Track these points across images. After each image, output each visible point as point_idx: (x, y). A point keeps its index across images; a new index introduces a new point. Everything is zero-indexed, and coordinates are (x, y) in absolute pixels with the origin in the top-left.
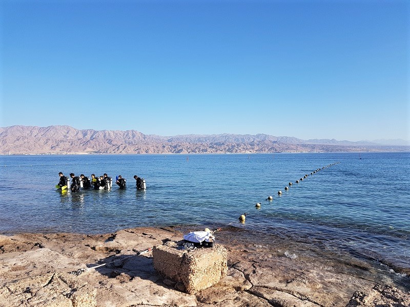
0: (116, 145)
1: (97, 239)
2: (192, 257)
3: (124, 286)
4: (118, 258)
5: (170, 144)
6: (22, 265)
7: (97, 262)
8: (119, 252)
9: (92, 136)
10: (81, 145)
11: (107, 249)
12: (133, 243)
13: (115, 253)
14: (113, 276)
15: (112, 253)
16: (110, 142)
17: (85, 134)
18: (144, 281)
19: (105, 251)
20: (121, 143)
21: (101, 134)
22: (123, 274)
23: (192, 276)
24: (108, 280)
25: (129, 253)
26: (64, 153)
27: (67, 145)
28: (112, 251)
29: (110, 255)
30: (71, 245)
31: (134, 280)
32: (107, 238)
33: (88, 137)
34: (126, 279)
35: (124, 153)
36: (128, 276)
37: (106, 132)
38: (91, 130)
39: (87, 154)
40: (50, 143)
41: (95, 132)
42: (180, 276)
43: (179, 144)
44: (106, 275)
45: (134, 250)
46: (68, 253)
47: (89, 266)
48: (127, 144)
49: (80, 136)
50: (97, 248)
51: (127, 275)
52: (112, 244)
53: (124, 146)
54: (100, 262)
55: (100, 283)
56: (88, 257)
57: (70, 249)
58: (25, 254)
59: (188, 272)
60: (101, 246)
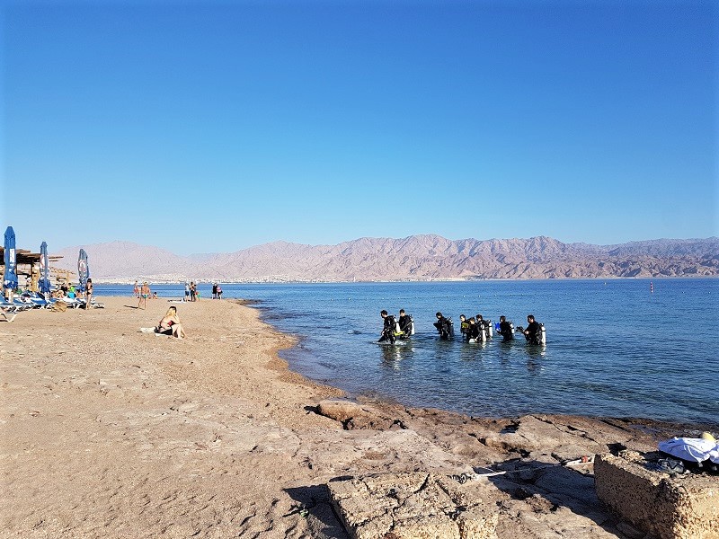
0: (512, 264)
1: (487, 427)
2: (682, 490)
3: (542, 519)
4: (526, 465)
5: (614, 258)
6: (380, 451)
7: (490, 465)
8: (527, 454)
9: (472, 250)
10: (456, 265)
11: (505, 445)
12: (551, 442)
13: (520, 456)
14: (519, 496)
15: (516, 455)
16: (501, 258)
17: (461, 248)
18: (579, 517)
19: (502, 450)
20: (521, 260)
21: (487, 246)
22: (538, 496)
23: (680, 527)
24: (513, 501)
25: (545, 460)
26: (429, 279)
27: (434, 266)
28: (513, 450)
29: (511, 457)
30: (447, 430)
31: (558, 512)
32: (503, 426)
33: (466, 251)
34: (544, 507)
35: (525, 277)
36: (547, 502)
37: (495, 242)
38: (471, 241)
39: (463, 280)
40: (409, 262)
41: (477, 243)
42: (653, 523)
43: (634, 259)
44: (507, 491)
45: (554, 456)
46: (442, 443)
47: (478, 471)
48: (532, 262)
49: (454, 250)
50: (488, 441)
51: (544, 499)
52: (514, 438)
53: (525, 265)
54: (495, 468)
55: (499, 504)
56: (474, 454)
57: (446, 437)
58: (383, 434)
59: (672, 518)
60: (495, 439)
